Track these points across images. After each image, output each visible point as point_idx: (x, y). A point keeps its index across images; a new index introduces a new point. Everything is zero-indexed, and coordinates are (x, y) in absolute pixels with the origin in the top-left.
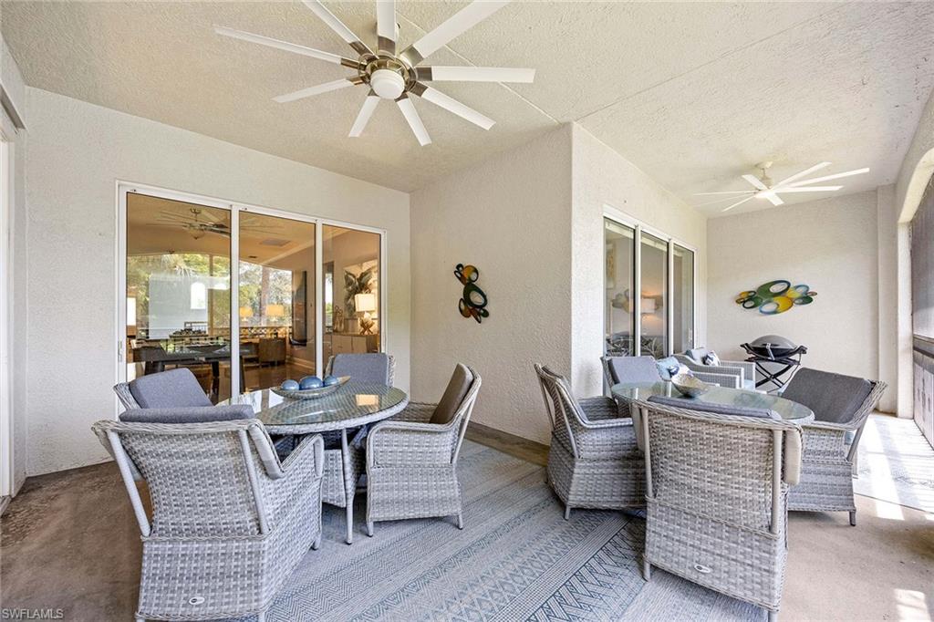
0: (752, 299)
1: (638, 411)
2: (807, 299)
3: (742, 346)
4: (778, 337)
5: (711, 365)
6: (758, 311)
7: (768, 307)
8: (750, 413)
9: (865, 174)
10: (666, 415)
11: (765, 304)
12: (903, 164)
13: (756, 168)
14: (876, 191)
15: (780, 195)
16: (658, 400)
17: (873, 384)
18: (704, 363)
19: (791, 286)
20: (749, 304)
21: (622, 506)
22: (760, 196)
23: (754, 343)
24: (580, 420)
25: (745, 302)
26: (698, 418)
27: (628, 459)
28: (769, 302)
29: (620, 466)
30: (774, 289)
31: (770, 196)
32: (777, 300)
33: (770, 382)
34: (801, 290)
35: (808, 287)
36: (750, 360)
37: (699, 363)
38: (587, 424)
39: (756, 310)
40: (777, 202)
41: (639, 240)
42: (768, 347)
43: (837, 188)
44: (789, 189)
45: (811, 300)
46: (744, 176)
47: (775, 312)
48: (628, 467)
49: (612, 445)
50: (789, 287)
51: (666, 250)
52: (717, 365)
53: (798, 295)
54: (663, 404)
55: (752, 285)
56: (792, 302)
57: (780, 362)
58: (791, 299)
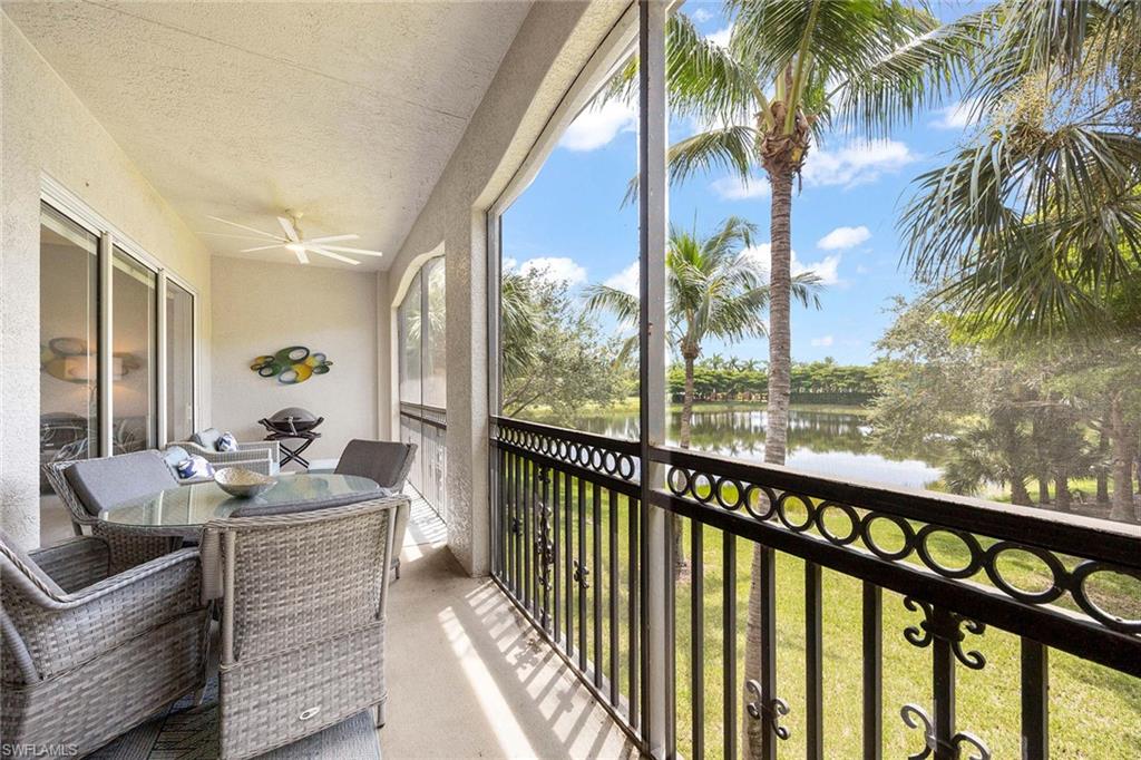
0: (272, 365)
1: (216, 538)
2: (324, 368)
3: (261, 422)
4: (298, 410)
5: (227, 452)
6: (277, 380)
7: (288, 376)
8: (366, 497)
9: (376, 257)
10: (265, 530)
11: (284, 372)
12: (396, 258)
13: (287, 212)
14: (376, 273)
15: (308, 253)
16: (252, 512)
17: (409, 446)
18: (218, 449)
19: (311, 353)
20: (266, 372)
21: (146, 714)
22: (290, 247)
23: (274, 417)
24: (48, 600)
25: (261, 369)
26: (329, 518)
27: (159, 627)
28: (289, 370)
29: (142, 647)
30: (294, 355)
31: (299, 250)
32: (297, 368)
33: (292, 461)
34: (319, 358)
35: (324, 356)
36: (269, 438)
37: (211, 450)
38: (69, 600)
39: (274, 380)
40: (304, 260)
41: (110, 262)
42: (291, 421)
43: (356, 263)
44: (317, 250)
45: (327, 370)
46: (279, 218)
47: (294, 382)
48: (159, 639)
49: (124, 619)
50: (308, 354)
51: (153, 287)
52: (235, 450)
53: (316, 364)
54: (260, 515)
55: (270, 348)
56: (311, 371)
57: (301, 436)
58: (310, 367)
